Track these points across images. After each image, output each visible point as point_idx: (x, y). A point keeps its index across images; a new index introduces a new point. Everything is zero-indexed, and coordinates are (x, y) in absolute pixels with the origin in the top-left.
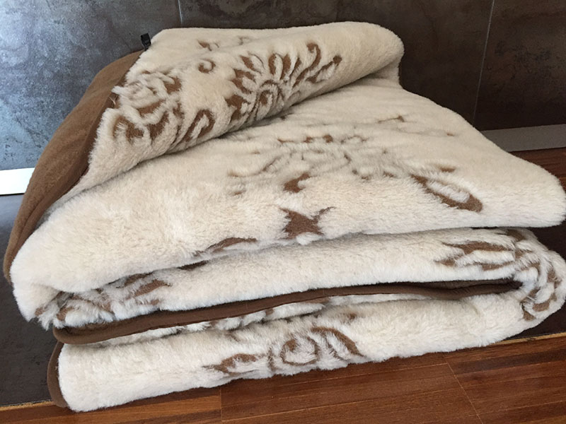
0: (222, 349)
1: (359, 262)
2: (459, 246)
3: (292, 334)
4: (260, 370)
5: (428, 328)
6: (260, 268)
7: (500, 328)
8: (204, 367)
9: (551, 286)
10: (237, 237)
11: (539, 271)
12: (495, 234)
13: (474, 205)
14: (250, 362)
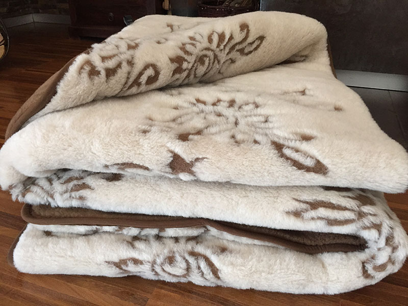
0: (121, 252)
1: (225, 202)
3: (174, 252)
4: (145, 272)
6: (154, 191)
8: (107, 262)
9: (389, 250)
10: (134, 163)
11: (380, 234)
12: (342, 196)
13: (321, 169)
14: (139, 265)
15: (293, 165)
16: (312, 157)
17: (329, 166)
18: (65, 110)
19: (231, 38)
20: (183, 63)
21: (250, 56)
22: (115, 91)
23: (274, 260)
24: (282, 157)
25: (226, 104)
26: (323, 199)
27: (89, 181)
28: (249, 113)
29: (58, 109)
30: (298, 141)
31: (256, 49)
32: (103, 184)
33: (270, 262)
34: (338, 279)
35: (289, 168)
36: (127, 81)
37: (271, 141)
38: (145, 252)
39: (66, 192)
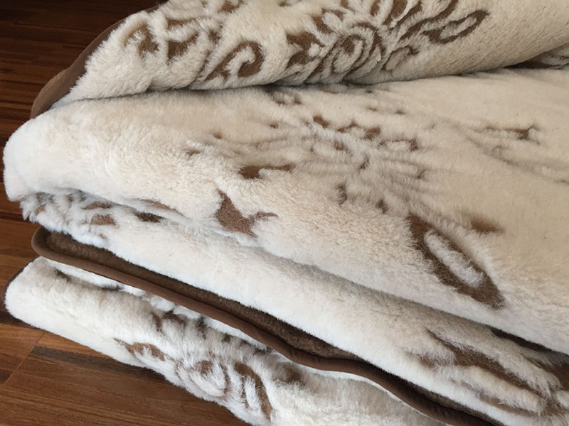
2: (450, 346)
8: (115, 339)
12: (525, 357)
13: (489, 296)
14: (158, 359)
15: (436, 272)
16: (478, 268)
17: (508, 298)
18: (100, 99)
19: (417, 8)
20: (310, 46)
21: (450, 45)
22: (183, 80)
25: (362, 133)
26: (485, 352)
27: (116, 214)
28: (394, 156)
29: (89, 97)
30: (460, 228)
31: (465, 33)
32: (131, 224)
35: (425, 275)
36: (204, 66)
37: (410, 213)
39: (85, 222)
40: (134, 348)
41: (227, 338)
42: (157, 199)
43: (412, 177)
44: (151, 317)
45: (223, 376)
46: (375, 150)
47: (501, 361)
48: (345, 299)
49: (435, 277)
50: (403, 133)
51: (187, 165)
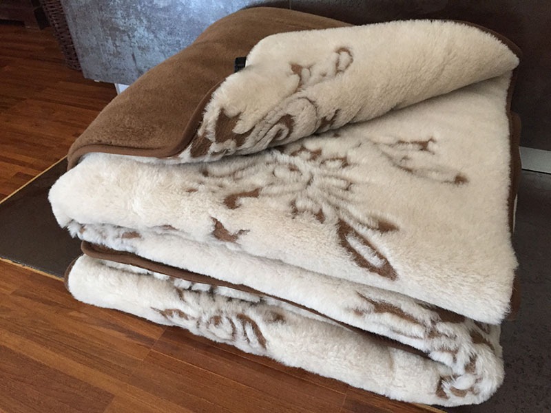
0: (167, 301)
3: (222, 312)
4: (189, 325)
5: (333, 358)
7: (407, 391)
8: (152, 308)
9: (470, 378)
10: (173, 226)
11: (455, 360)
12: (417, 304)
13: (388, 272)
14: (183, 319)
15: (355, 260)
16: (381, 257)
17: (400, 273)
23: (331, 345)
24: (343, 246)
25: (309, 155)
26: (393, 303)
28: (331, 173)
33: (326, 347)
34: (405, 386)
35: (349, 262)
37: (339, 219)
38: (192, 307)
39: (118, 237)
40: (166, 313)
41: (230, 299)
42: (169, 224)
43: (342, 189)
44: (175, 291)
45: (230, 325)
46: (318, 169)
47: (402, 308)
48: (304, 276)
49: (355, 264)
50: (338, 153)
51: (188, 200)
